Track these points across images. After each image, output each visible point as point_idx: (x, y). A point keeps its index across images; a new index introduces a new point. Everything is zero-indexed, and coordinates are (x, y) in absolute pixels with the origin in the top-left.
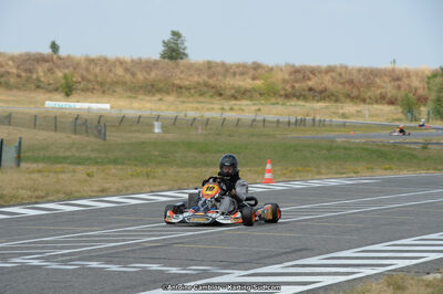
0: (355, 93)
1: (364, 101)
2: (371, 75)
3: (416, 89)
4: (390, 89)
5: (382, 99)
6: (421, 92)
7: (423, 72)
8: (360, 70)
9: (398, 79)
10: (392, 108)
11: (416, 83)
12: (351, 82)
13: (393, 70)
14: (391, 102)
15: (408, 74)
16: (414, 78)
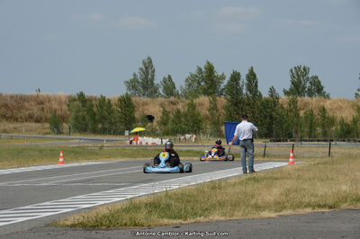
0: (9, 114)
1: (17, 120)
2: (20, 100)
3: (55, 111)
4: (36, 111)
5: (30, 118)
6: (59, 112)
7: (60, 98)
8: (12, 97)
9: (42, 103)
10: (39, 125)
11: (55, 106)
12: (6, 106)
13: (38, 96)
14: (38, 121)
15: (49, 100)
16: (53, 103)
